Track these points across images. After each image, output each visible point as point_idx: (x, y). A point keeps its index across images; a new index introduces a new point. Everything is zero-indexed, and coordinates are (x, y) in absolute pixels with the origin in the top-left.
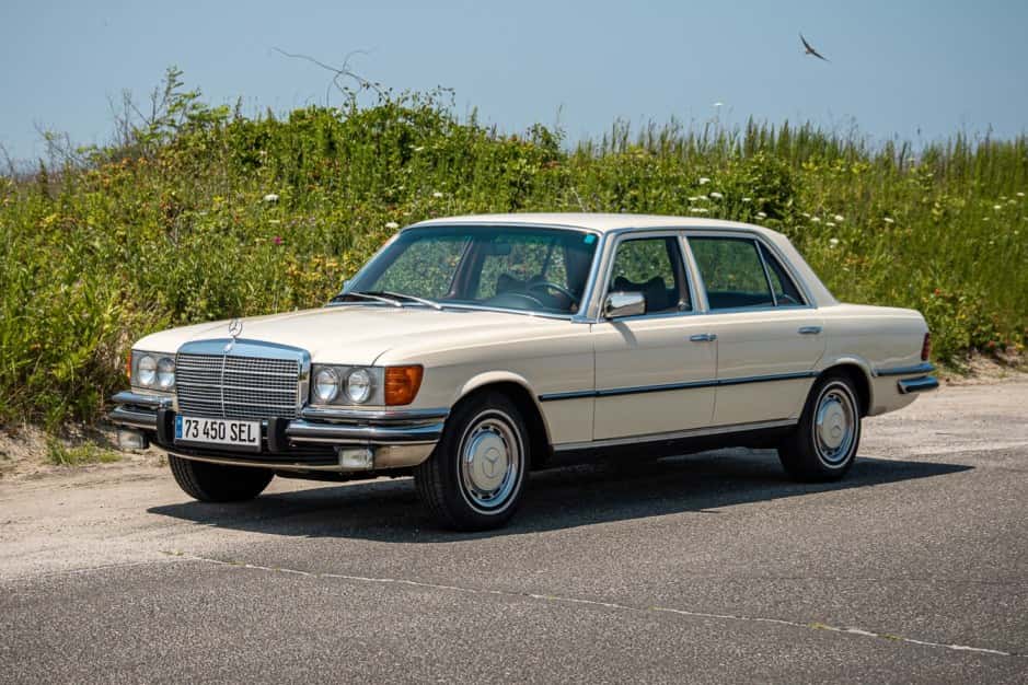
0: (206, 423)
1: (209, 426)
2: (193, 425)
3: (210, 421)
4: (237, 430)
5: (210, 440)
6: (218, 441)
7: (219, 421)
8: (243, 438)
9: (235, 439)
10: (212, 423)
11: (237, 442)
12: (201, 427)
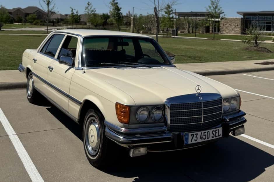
0: (202, 133)
1: (203, 134)
2: (195, 136)
3: (203, 132)
4: (214, 133)
5: (203, 140)
6: (207, 139)
7: (207, 131)
8: (216, 135)
9: (214, 137)
10: (204, 133)
11: (215, 138)
12: (199, 136)
